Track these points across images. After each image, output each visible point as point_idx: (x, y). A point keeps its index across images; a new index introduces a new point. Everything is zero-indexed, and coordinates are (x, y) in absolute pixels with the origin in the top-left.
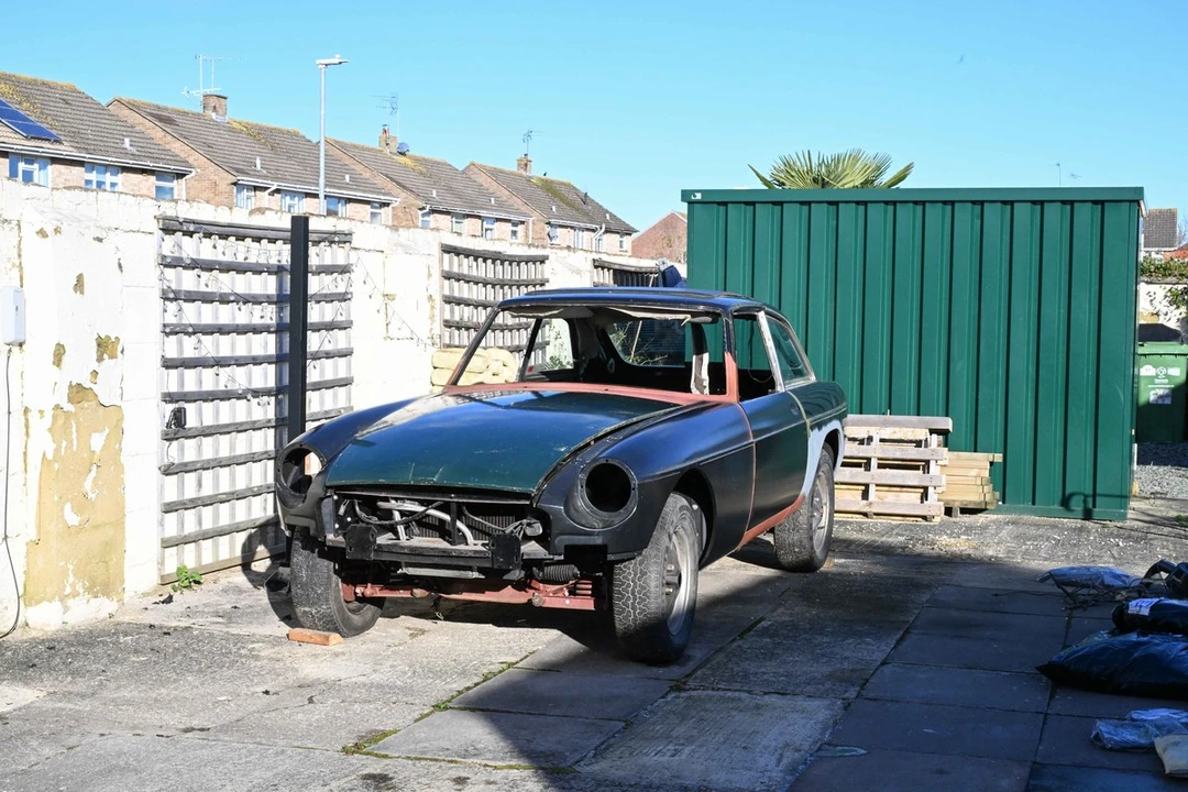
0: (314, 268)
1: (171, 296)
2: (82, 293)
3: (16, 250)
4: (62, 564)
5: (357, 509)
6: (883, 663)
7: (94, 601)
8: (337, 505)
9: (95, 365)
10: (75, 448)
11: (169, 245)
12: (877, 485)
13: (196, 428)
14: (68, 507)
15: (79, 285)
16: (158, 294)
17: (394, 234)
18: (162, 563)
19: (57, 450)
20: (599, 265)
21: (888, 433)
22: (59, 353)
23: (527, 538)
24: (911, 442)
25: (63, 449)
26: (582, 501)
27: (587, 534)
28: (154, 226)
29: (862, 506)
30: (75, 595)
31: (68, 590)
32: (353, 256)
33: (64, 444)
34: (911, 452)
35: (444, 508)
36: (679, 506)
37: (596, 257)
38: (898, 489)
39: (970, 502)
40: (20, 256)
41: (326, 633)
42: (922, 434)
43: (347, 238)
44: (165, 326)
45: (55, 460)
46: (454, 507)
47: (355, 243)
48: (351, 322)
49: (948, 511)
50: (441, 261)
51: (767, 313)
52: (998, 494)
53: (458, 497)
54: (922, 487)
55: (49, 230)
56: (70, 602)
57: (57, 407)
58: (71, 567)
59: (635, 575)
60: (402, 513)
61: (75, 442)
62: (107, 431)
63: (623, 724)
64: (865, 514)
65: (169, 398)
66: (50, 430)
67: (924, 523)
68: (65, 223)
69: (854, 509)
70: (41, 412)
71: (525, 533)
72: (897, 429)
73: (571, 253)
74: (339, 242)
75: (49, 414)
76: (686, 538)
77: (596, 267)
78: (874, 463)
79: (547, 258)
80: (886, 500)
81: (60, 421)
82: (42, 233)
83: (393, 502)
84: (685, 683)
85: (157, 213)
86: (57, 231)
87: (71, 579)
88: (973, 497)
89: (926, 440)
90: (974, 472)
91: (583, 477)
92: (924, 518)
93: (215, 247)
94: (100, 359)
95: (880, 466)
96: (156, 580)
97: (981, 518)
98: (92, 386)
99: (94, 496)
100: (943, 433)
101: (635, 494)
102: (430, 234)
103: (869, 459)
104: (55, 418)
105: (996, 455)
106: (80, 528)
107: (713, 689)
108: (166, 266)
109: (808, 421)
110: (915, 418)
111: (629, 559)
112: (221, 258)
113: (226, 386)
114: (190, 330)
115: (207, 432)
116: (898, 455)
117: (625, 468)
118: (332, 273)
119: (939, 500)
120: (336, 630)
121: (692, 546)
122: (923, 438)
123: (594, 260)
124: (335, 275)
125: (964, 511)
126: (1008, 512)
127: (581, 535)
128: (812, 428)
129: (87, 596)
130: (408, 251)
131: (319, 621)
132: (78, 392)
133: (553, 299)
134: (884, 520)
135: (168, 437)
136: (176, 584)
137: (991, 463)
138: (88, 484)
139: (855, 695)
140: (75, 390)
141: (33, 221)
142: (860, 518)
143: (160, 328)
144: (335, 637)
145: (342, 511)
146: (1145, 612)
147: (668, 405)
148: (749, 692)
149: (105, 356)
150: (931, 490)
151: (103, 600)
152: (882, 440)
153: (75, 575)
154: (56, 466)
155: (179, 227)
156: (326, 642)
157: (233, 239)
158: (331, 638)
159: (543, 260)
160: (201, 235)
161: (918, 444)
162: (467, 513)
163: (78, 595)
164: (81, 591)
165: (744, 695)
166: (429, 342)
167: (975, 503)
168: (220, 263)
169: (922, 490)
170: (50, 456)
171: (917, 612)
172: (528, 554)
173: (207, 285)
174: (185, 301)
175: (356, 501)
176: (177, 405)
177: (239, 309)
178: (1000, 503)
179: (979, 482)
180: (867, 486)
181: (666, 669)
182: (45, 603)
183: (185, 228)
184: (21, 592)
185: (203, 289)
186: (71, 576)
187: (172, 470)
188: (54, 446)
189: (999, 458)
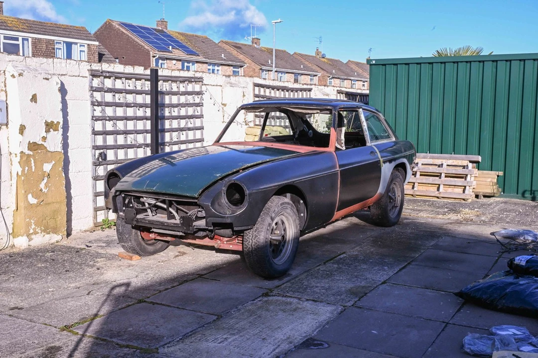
0: (181, 93)
1: (96, 104)
2: (36, 102)
3: (3, 84)
4: (28, 220)
5: (133, 201)
6: (384, 283)
7: (47, 236)
8: (124, 199)
9: (44, 134)
10: (33, 170)
11: (96, 82)
12: (444, 185)
13: (113, 161)
14: (30, 196)
15: (34, 99)
16: (89, 103)
17: (228, 79)
18: (95, 217)
19: (23, 171)
20: (340, 92)
21: (450, 162)
22: (22, 129)
23: (198, 218)
24: (461, 166)
25: (26, 171)
26: (224, 200)
27: (222, 217)
28: (87, 74)
29: (437, 194)
30: (36, 233)
31: (31, 231)
32: (204, 88)
33: (27, 168)
34: (460, 171)
35: (163, 202)
36: (280, 203)
37: (339, 89)
38: (453, 187)
39: (487, 193)
40: (5, 86)
41: (131, 255)
42: (465, 163)
43: (200, 80)
44: (93, 117)
45: (22, 175)
46: (167, 202)
47: (205, 82)
48: (203, 115)
49: (477, 196)
50: (254, 90)
51: (363, 109)
52: (500, 190)
53: (169, 197)
54: (464, 186)
55: (16, 74)
56: (33, 236)
57: (22, 152)
58: (33, 221)
59: (252, 237)
60: (149, 204)
61: (33, 168)
62: (54, 162)
63: (217, 317)
64: (438, 197)
65: (96, 148)
66: (19, 162)
67: (464, 202)
68: (26, 71)
69: (433, 195)
70: (16, 154)
71: (196, 216)
72: (455, 161)
73: (326, 87)
74: (196, 82)
75: (19, 155)
76: (290, 218)
77: (339, 93)
78: (443, 175)
79: (312, 89)
80: (448, 191)
81: (25, 158)
82: (13, 76)
83: (145, 198)
84: (271, 292)
85: (90, 68)
86: (20, 75)
87: (33, 226)
88: (488, 190)
89: (467, 166)
90: (489, 180)
91: (224, 189)
92: (464, 199)
93: (123, 83)
94: (47, 131)
95: (446, 177)
96: (91, 225)
97: (492, 200)
98: (43, 143)
99: (46, 191)
100: (477, 162)
101: (247, 198)
102: (248, 79)
103: (441, 174)
104: (21, 157)
105: (500, 172)
106: (38, 205)
107: (283, 296)
108: (93, 91)
109: (381, 160)
110: (464, 156)
111: (250, 229)
112: (128, 88)
113: (131, 143)
114: (108, 119)
115: (119, 162)
116: (454, 172)
117: (243, 185)
118: (192, 95)
119: (473, 192)
120: (138, 253)
121: (295, 221)
122: (466, 165)
123: (337, 90)
124: (193, 95)
125: (485, 196)
126: (506, 197)
127: (219, 218)
128: (384, 162)
129: (43, 233)
130: (232, 85)
131: (130, 249)
132: (33, 146)
133: (259, 103)
134: (445, 200)
135: (96, 164)
136: (104, 226)
137: (498, 176)
138: (42, 186)
139: (352, 303)
140: (32, 145)
141: (10, 70)
142: (436, 199)
143: (91, 117)
144: (136, 257)
145: (127, 201)
146: (523, 263)
147: (294, 152)
148: (299, 299)
149: (51, 130)
150: (467, 188)
151: (52, 235)
152: (447, 165)
153: (35, 225)
154: (23, 178)
155: (101, 74)
156: (131, 258)
157: (134, 80)
158: (133, 257)
159: (310, 90)
160: (114, 78)
161: (464, 167)
162: (175, 205)
163: (38, 233)
164: (40, 231)
165: (295, 301)
166: (244, 123)
167: (489, 193)
168: (125, 90)
169: (464, 187)
170: (20, 174)
171: (422, 251)
172: (197, 226)
173: (119, 99)
174: (105, 106)
175: (132, 197)
176: (102, 151)
177: (139, 110)
178: (502, 193)
179: (491, 184)
180: (439, 185)
181: (270, 282)
182: (20, 237)
183: (104, 75)
184: (11, 231)
185: (117, 101)
186: (33, 225)
187: (99, 178)
188: (21, 169)
189: (501, 173)
